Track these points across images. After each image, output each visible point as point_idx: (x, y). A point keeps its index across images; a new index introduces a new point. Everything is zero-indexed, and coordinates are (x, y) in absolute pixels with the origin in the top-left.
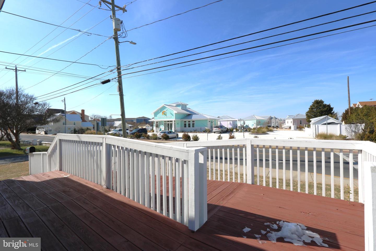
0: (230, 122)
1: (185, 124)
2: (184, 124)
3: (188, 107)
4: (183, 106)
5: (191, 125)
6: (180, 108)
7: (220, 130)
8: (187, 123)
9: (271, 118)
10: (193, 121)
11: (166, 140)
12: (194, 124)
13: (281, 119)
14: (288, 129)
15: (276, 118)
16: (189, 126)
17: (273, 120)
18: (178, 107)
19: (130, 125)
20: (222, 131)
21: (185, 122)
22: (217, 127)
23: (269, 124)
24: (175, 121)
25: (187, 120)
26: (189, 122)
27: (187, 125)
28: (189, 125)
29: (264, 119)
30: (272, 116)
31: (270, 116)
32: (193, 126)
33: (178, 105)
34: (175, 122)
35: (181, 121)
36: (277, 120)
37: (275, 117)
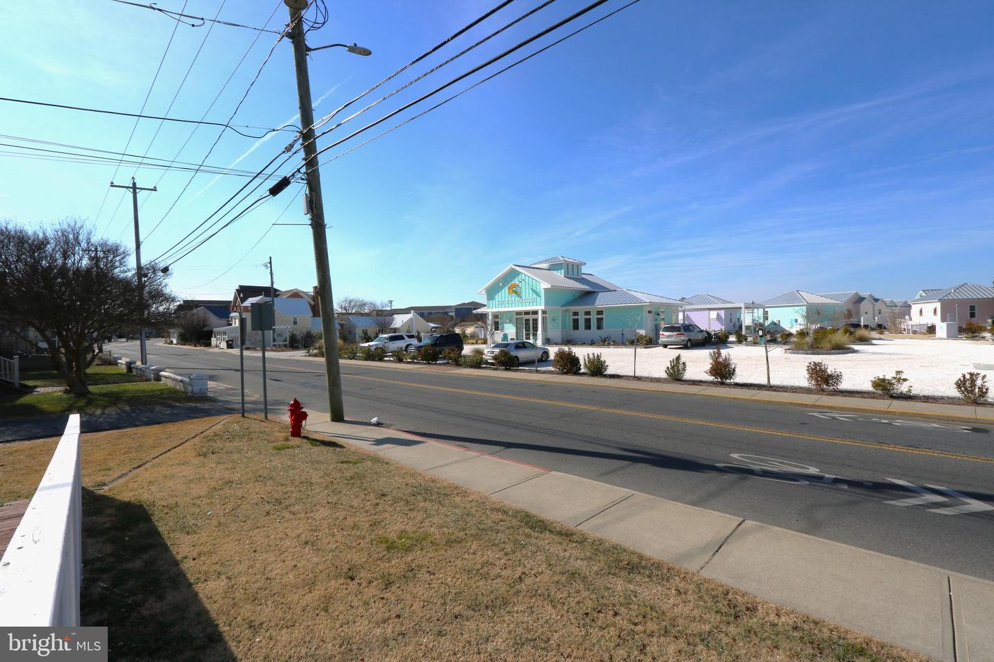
0: (718, 314)
1: (576, 322)
2: (572, 321)
3: (584, 270)
4: (570, 267)
5: (594, 324)
6: (560, 274)
7: (682, 338)
8: (582, 319)
9: (860, 300)
10: (600, 313)
11: (506, 369)
12: (602, 319)
13: (892, 301)
14: (921, 333)
15: (876, 300)
16: (588, 327)
17: (865, 306)
18: (555, 272)
19: (432, 325)
20: (689, 340)
21: (576, 314)
22: (671, 329)
23: (852, 319)
24: (544, 312)
25: (581, 309)
26: (588, 313)
27: (582, 324)
28: (588, 322)
29: (833, 301)
30: (862, 294)
31: (856, 294)
32: (599, 327)
33: (554, 267)
34: (544, 315)
35: (562, 311)
36: (878, 305)
37: (871, 296)
